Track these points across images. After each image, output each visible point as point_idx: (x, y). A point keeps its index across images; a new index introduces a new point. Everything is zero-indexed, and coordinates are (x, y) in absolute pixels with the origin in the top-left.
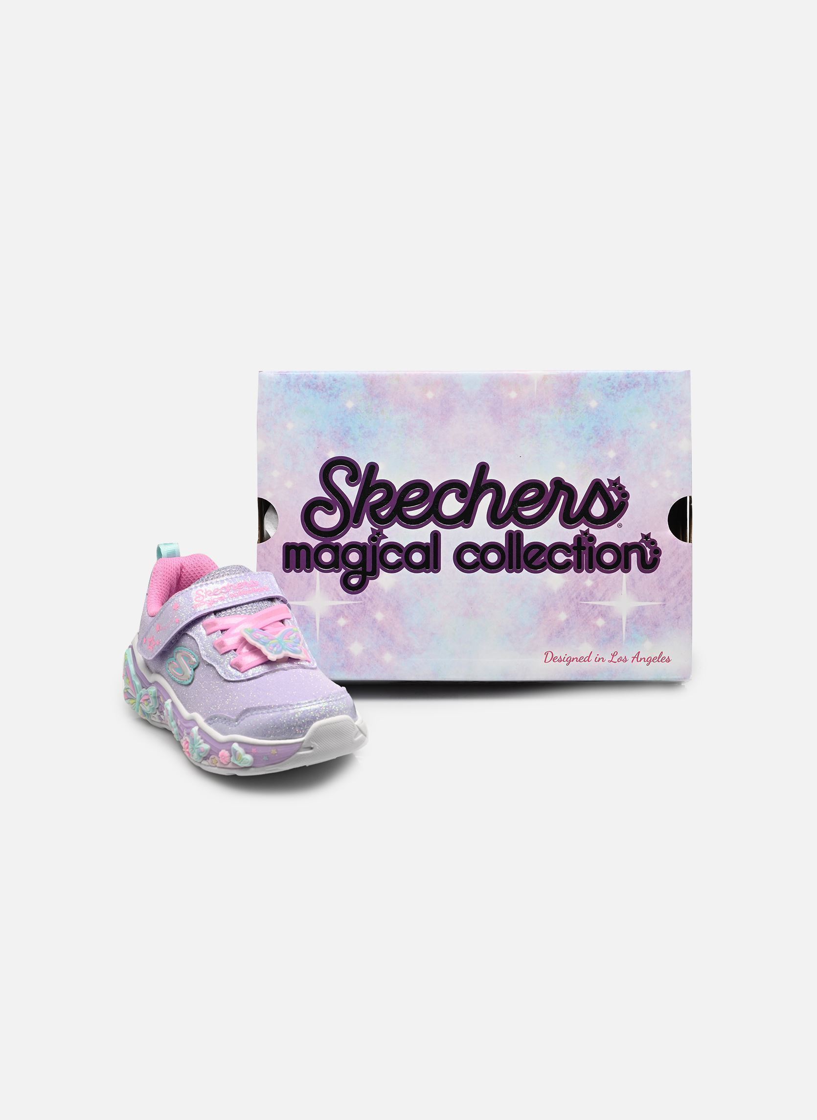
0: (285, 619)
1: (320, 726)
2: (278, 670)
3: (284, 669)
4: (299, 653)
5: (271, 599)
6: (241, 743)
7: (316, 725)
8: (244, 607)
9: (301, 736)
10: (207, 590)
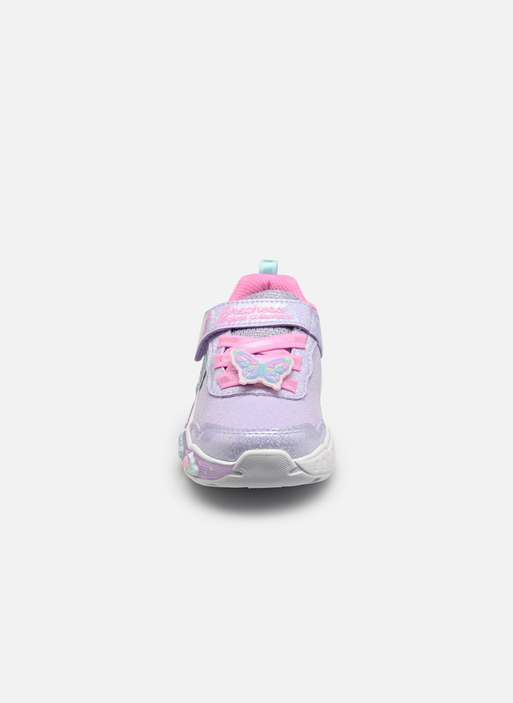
0: (293, 348)
1: (249, 456)
2: (249, 394)
3: (254, 394)
4: (274, 382)
5: (291, 328)
6: (196, 455)
7: (247, 453)
8: (258, 330)
9: (233, 460)
10: (234, 308)
